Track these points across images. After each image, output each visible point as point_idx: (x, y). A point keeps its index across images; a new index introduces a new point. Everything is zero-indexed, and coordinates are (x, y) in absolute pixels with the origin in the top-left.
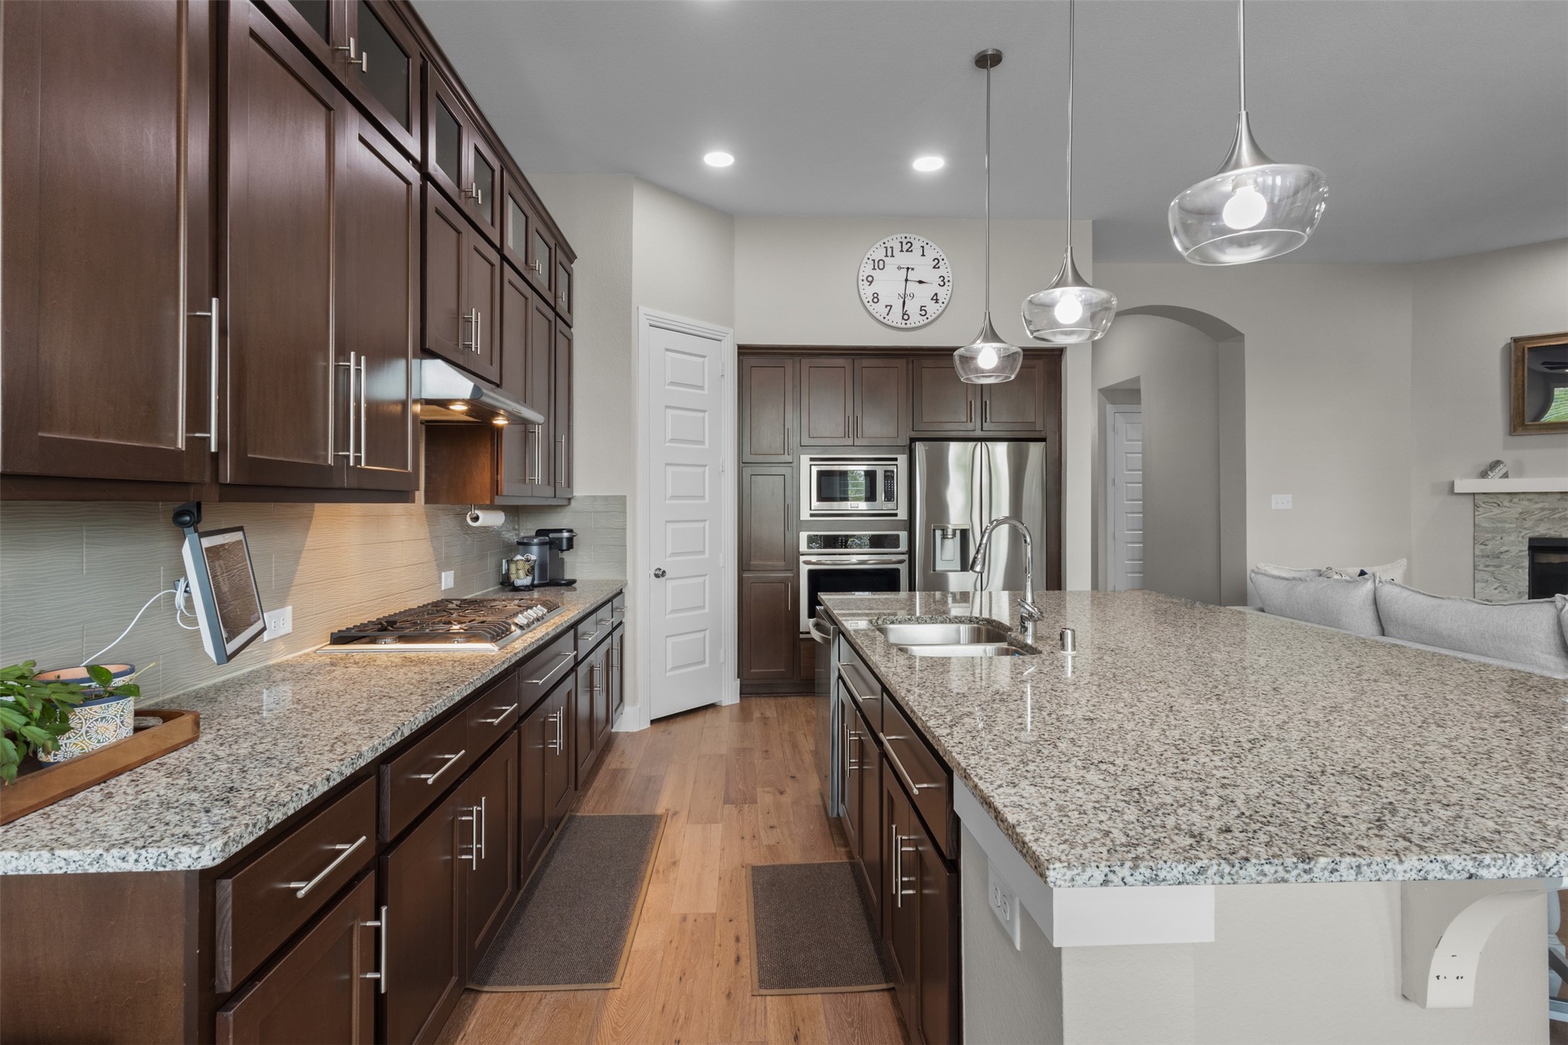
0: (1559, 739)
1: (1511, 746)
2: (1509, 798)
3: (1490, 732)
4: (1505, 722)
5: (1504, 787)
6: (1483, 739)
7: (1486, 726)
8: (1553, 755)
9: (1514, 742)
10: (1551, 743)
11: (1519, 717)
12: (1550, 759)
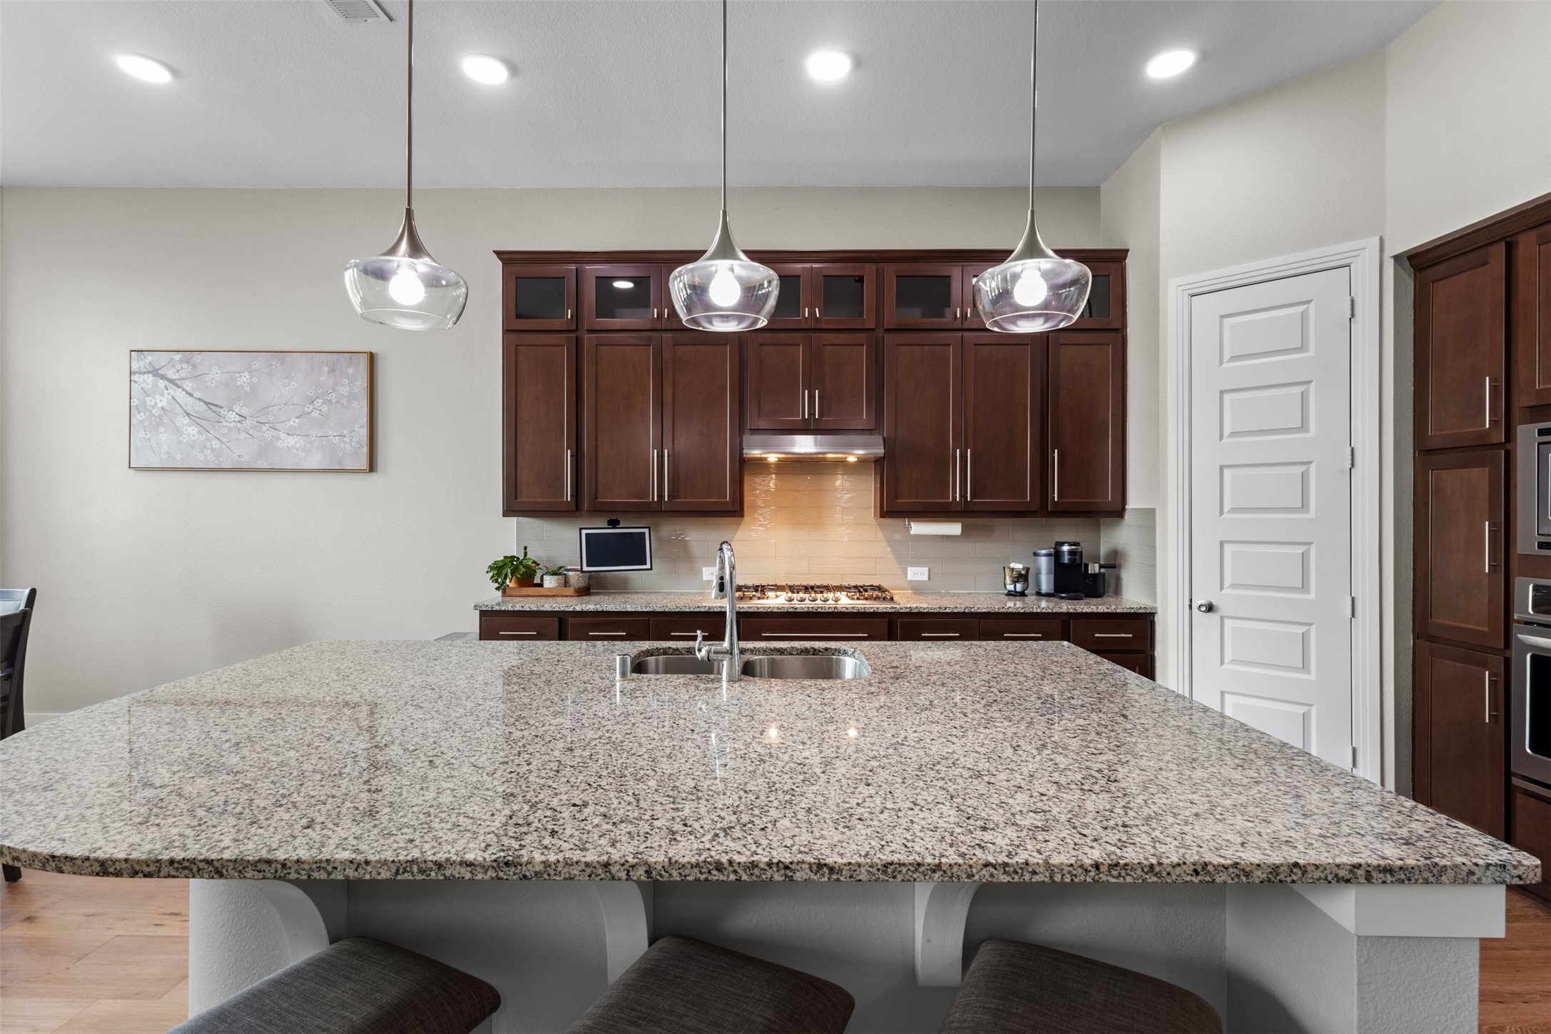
0: (181, 739)
1: (212, 720)
2: (201, 693)
3: (233, 727)
4: (227, 741)
5: (205, 696)
6: (233, 719)
7: (239, 731)
8: (183, 723)
9: (212, 724)
10: (186, 733)
11: (218, 751)
12: (184, 720)
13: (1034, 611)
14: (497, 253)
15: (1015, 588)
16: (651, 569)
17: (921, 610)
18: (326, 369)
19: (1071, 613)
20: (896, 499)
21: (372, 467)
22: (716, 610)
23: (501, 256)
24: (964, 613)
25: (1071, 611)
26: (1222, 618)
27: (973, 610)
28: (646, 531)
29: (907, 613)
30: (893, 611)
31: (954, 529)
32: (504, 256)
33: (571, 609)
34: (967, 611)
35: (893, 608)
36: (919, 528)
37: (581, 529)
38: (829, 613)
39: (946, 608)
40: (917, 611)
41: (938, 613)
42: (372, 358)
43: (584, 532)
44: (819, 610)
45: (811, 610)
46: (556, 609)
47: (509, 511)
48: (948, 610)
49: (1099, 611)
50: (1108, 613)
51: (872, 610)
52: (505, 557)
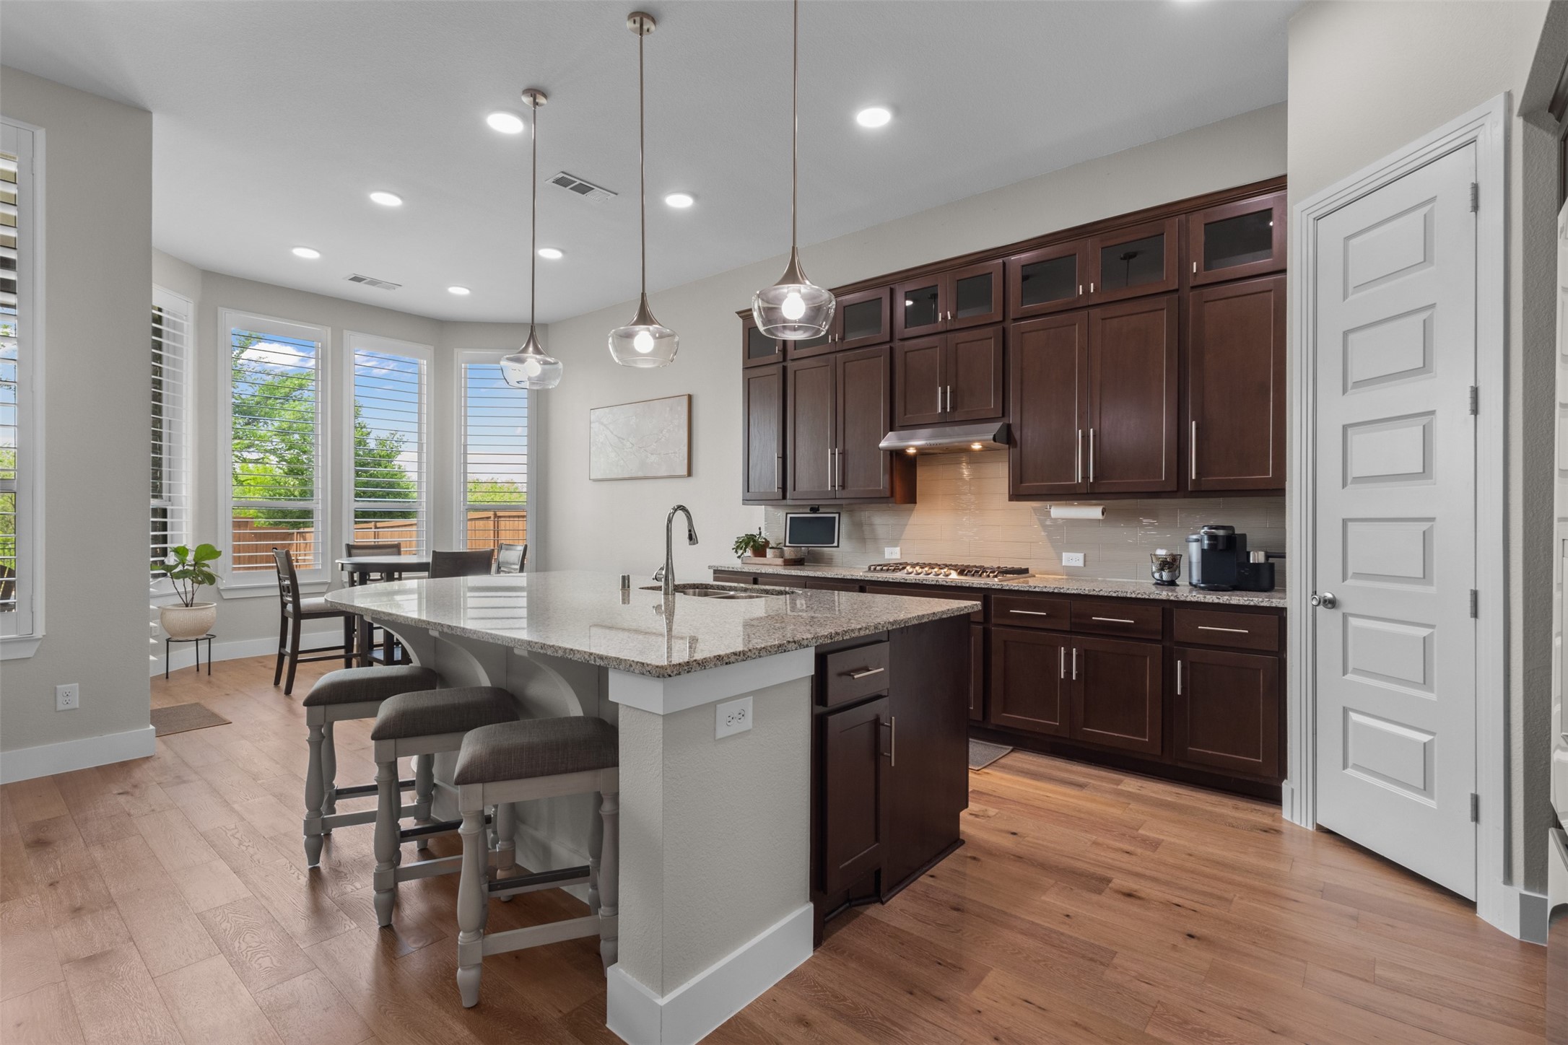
13: (1128, 596)
14: (738, 313)
15: (1162, 577)
16: (838, 546)
17: (1012, 587)
18: (668, 409)
19: (1172, 601)
20: (1021, 483)
21: (690, 474)
22: (848, 577)
23: (741, 315)
24: (1053, 593)
25: (1172, 598)
26: (1345, 616)
27: (1062, 591)
28: (837, 516)
29: (999, 589)
30: (986, 586)
31: (1094, 512)
32: (743, 314)
33: (759, 572)
34: (1056, 591)
35: (986, 584)
36: (1060, 512)
37: (787, 514)
38: (933, 585)
39: (1035, 587)
40: (1007, 588)
41: (1028, 592)
42: (690, 397)
43: (789, 516)
44: (924, 582)
45: (918, 581)
46: (751, 571)
47: (746, 501)
48: (1037, 589)
49: (1206, 601)
50: (1218, 604)
51: (968, 585)
52: (746, 535)
